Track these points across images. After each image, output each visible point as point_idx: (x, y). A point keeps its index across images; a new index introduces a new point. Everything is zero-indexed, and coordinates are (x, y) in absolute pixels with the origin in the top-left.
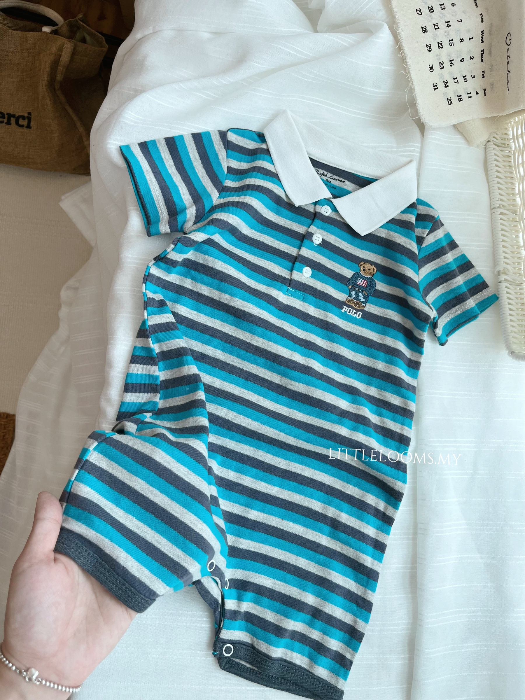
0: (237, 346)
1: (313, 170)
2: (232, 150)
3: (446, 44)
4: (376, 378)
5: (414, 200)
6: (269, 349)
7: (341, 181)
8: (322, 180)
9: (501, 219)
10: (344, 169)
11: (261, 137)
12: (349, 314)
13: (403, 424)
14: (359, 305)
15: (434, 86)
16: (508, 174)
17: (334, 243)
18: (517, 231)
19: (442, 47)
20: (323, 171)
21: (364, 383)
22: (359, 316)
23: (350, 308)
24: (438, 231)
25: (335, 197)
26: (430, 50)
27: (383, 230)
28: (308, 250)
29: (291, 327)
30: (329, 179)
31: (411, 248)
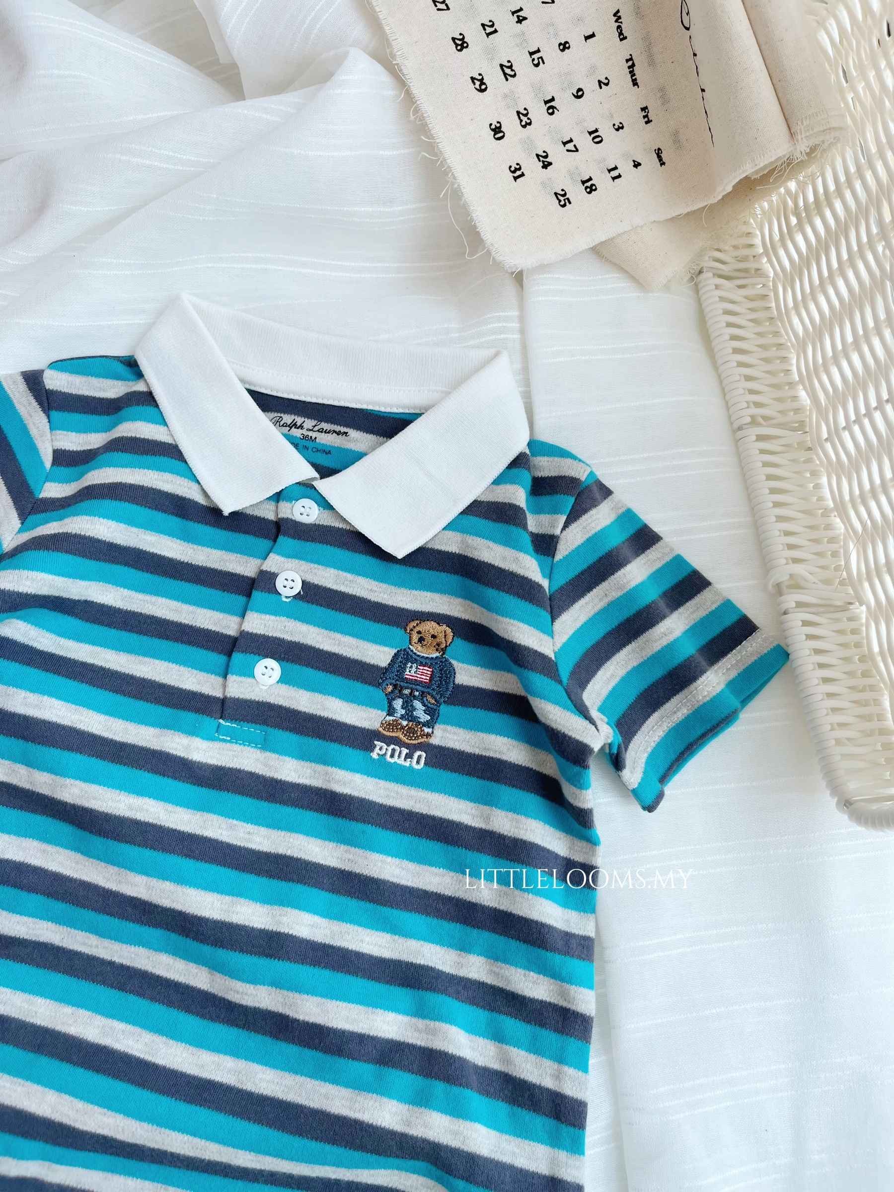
0: (83, 906)
1: (263, 419)
2: (60, 408)
3: (522, 64)
4: (478, 928)
5: (520, 445)
6: (166, 903)
7: (338, 433)
8: (288, 437)
9: (762, 452)
10: (342, 404)
11: (131, 365)
12: (392, 760)
13: (560, 1060)
14: (414, 732)
15: (514, 172)
16: (769, 340)
17: (335, 587)
18: (815, 474)
19: (513, 73)
20: (293, 417)
21: (451, 946)
22: (418, 762)
23: (392, 746)
24: (593, 512)
25: (326, 472)
26: (483, 87)
27: (449, 534)
28: (263, 616)
29: (232, 828)
30: (310, 434)
31: (521, 572)
